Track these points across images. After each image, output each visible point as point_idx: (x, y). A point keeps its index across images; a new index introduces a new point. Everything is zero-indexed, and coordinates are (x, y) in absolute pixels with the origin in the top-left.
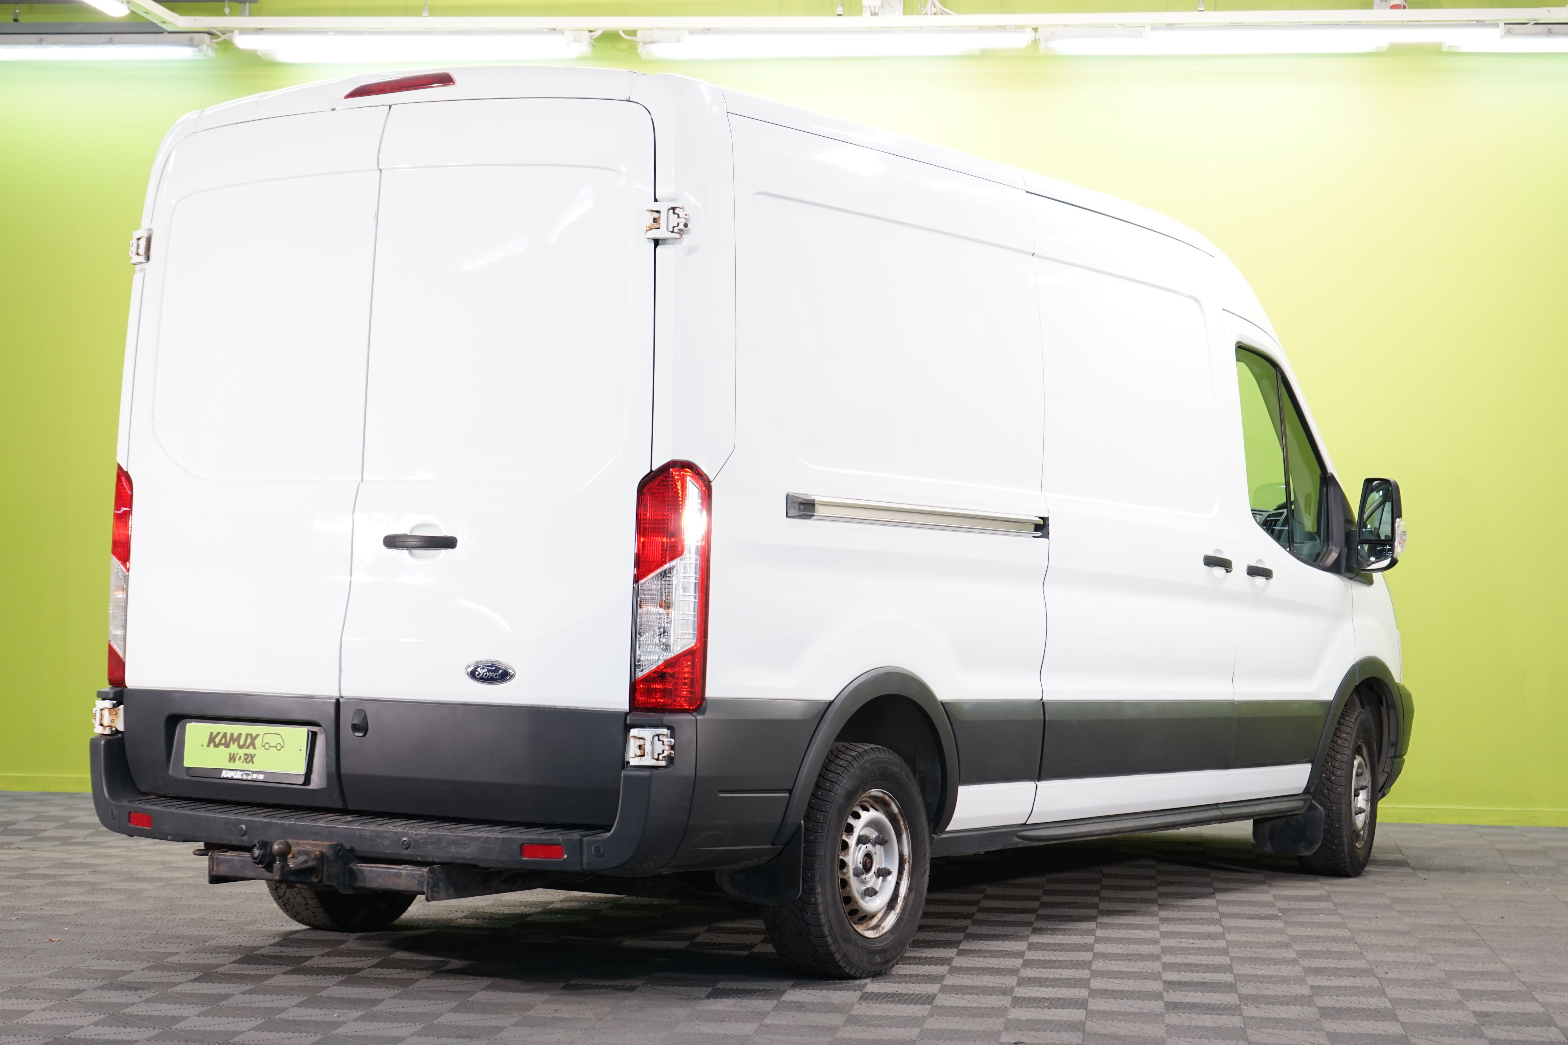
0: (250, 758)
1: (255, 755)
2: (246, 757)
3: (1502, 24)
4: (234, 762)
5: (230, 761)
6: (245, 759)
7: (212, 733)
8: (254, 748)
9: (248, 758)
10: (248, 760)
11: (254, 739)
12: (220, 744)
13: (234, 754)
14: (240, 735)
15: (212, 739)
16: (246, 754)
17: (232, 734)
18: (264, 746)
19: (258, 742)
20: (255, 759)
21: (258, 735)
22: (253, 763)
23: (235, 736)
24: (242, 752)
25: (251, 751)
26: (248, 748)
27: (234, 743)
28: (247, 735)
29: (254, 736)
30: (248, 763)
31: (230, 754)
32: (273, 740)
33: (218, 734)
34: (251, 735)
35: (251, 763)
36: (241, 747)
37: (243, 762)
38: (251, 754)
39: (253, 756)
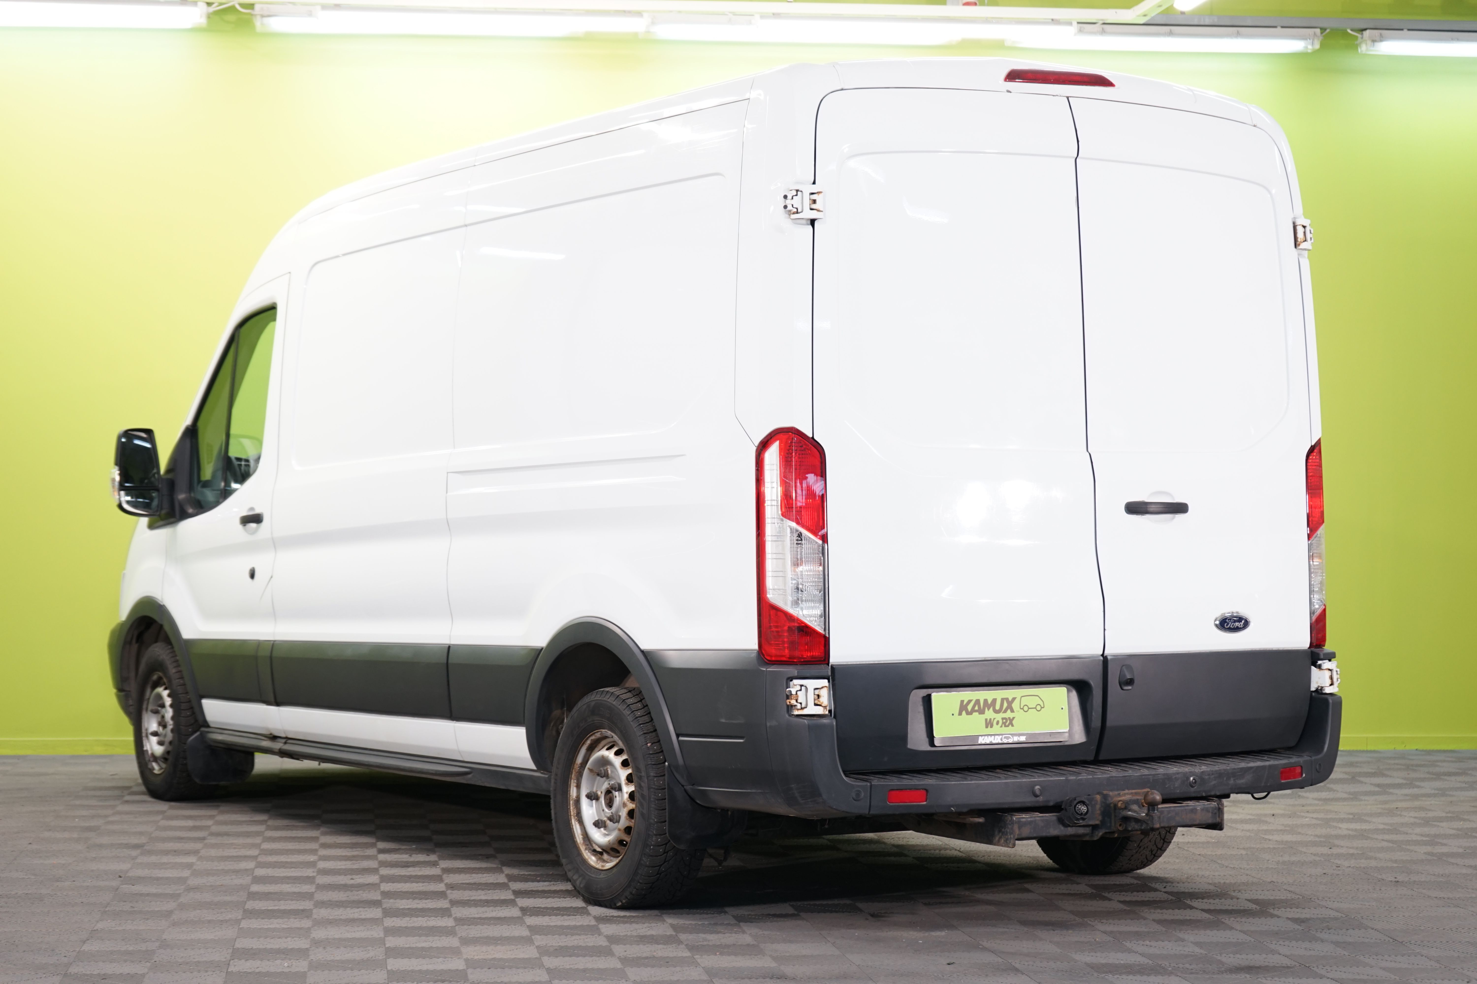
0: (1008, 722)
1: (1014, 718)
2: (1004, 721)
3: (1075, 23)
4: (992, 727)
5: (987, 727)
6: (1003, 723)
7: (962, 702)
8: (1012, 711)
9: (1006, 722)
10: (1007, 724)
11: (1010, 703)
12: (973, 711)
13: (990, 719)
14: (994, 701)
15: (963, 708)
16: (1003, 719)
17: (986, 701)
18: (1023, 709)
19: (1015, 705)
20: (1014, 722)
21: (1014, 699)
22: (1013, 726)
23: (989, 702)
24: (999, 717)
25: (1009, 714)
26: (1005, 711)
27: (988, 710)
28: (1003, 700)
29: (1010, 699)
30: (1008, 726)
31: (986, 720)
32: (1032, 702)
33: (970, 701)
34: (1007, 699)
35: (1010, 726)
36: (996, 712)
37: (1001, 727)
38: (1009, 718)
39: (1011, 720)
